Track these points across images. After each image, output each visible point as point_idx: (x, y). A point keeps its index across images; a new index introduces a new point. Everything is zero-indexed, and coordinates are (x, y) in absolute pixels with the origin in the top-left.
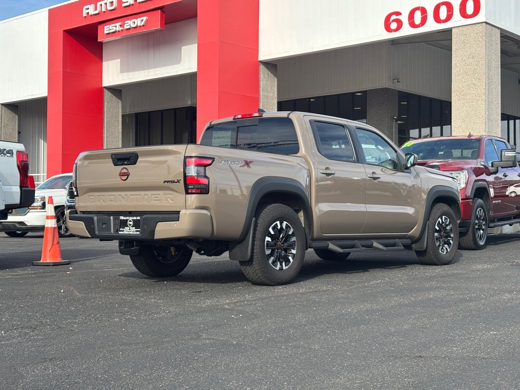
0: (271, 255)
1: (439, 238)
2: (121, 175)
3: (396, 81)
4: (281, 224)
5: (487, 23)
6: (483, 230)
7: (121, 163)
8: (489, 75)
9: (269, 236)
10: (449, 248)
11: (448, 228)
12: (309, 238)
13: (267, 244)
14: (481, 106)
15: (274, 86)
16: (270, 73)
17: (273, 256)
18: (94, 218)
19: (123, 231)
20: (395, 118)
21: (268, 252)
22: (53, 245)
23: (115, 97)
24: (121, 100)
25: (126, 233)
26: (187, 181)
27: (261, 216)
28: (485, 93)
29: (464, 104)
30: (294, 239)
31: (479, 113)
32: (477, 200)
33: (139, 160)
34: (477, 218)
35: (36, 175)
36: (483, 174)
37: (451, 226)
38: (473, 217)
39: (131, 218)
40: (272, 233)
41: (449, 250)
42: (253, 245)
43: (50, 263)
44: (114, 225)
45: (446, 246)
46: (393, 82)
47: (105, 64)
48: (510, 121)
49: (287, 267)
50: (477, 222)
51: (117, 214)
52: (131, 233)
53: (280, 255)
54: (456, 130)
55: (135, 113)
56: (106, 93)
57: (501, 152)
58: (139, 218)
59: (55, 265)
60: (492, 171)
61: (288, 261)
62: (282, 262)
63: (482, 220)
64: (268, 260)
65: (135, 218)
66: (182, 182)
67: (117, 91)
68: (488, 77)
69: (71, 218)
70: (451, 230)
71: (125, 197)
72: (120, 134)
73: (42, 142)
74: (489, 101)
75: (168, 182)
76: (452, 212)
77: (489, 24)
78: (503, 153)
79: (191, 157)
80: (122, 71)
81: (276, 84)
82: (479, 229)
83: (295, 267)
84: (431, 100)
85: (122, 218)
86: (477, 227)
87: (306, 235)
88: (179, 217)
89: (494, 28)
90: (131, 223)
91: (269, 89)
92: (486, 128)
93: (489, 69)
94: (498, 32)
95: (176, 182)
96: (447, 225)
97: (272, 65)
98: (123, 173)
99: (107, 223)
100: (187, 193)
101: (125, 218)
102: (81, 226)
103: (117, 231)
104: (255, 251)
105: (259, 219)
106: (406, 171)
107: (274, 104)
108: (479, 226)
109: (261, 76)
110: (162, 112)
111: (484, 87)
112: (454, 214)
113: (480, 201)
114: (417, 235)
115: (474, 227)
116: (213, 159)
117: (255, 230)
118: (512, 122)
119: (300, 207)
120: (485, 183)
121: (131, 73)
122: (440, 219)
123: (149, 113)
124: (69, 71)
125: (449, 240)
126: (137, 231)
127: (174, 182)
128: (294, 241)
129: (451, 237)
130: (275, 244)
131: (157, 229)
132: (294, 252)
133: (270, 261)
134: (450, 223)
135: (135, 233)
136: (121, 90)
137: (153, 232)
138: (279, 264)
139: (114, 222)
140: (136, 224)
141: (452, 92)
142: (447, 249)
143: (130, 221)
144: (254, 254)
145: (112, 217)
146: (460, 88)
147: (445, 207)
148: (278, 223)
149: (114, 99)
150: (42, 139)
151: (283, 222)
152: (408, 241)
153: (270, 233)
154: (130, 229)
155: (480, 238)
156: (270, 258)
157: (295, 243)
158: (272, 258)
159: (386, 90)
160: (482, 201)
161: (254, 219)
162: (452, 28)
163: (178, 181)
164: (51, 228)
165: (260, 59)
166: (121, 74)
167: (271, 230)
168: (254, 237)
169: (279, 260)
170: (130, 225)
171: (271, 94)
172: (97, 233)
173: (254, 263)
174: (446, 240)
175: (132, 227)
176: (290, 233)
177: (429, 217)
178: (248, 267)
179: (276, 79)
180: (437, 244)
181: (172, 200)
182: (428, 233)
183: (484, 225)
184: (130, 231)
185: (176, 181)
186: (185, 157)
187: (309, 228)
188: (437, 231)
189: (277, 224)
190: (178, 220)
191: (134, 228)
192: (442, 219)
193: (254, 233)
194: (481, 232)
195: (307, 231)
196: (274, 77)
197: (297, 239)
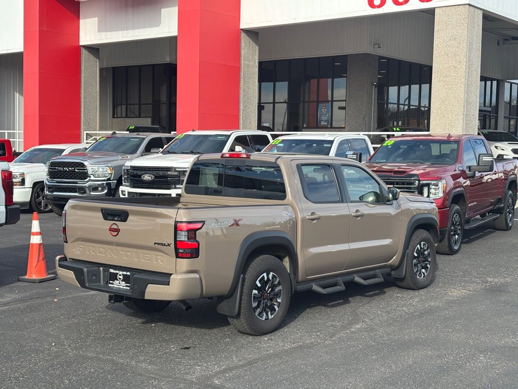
0: (258, 307)
1: (418, 264)
2: (111, 230)
3: (377, 46)
4: (268, 275)
5: (470, 5)
6: (458, 235)
7: (111, 219)
8: (469, 58)
9: (256, 289)
10: (426, 272)
11: (426, 253)
12: (294, 283)
13: (254, 297)
14: (461, 89)
15: (255, 55)
16: (251, 41)
17: (259, 308)
18: (84, 270)
19: (112, 284)
20: (375, 84)
21: (255, 305)
22: (38, 261)
23: (92, 56)
24: (99, 59)
25: (115, 286)
26: (177, 244)
27: (248, 271)
28: (465, 76)
29: (444, 86)
30: (280, 288)
31: (458, 96)
32: (454, 207)
33: (129, 218)
34: (453, 224)
35: (12, 131)
36: (460, 177)
37: (429, 250)
38: (449, 224)
39: (121, 273)
40: (259, 285)
41: (426, 274)
42: (241, 300)
43: (35, 280)
44: (104, 277)
45: (423, 270)
46: (374, 47)
47: (82, 22)
48: (487, 82)
49: (272, 316)
50: (453, 228)
51: (107, 266)
52: (121, 287)
53: (266, 304)
54: (435, 111)
55: (112, 67)
56: (84, 51)
57: (479, 156)
58: (129, 273)
59: (41, 281)
60: (468, 176)
61: (273, 310)
62: (268, 312)
63: (458, 226)
64: (255, 312)
65: (125, 273)
66: (173, 246)
67: (94, 50)
68: (469, 60)
69: (60, 266)
70: (429, 254)
71: (115, 251)
72: (98, 94)
73: (17, 95)
74: (468, 85)
75: (158, 244)
76: (430, 237)
77: (472, 6)
78: (481, 158)
79: (181, 222)
80: (100, 31)
81: (257, 52)
82: (454, 235)
83: (280, 315)
84: (411, 64)
85: (112, 271)
86: (452, 233)
87: (291, 281)
88: (169, 281)
89: (476, 10)
90: (121, 277)
91: (250, 58)
92: (464, 111)
93: (470, 50)
94: (481, 13)
95: (167, 246)
96: (425, 250)
97: (253, 33)
98: (113, 229)
99: (97, 274)
100: (177, 256)
101: (115, 272)
102: (71, 276)
103: (107, 283)
104: (242, 305)
105: (247, 273)
106: (388, 203)
107: (254, 73)
108: (454, 232)
109: (243, 44)
110: (140, 67)
111: (464, 70)
112: (432, 239)
113: (457, 207)
114: (397, 264)
115: (450, 233)
116: (204, 222)
117: (243, 285)
118: (489, 83)
119: (285, 254)
120: (462, 189)
121: (109, 33)
122: (418, 246)
123: (127, 68)
124: (45, 29)
125: (427, 264)
126: (127, 286)
127: (165, 245)
128: (280, 290)
129: (428, 261)
130: (262, 295)
131: (147, 290)
132: (279, 300)
133: (257, 313)
134: (428, 248)
135: (125, 288)
136: (99, 49)
137: (143, 293)
138: (265, 314)
139: (103, 273)
140: (126, 279)
141: (433, 72)
142: (424, 273)
143: (120, 275)
144: (242, 309)
145: (101, 268)
146: (440, 70)
147: (423, 233)
148: (265, 274)
149: (92, 58)
150: (17, 92)
151: (269, 274)
152: (387, 270)
153: (257, 286)
154: (119, 283)
155: (456, 243)
156: (257, 309)
157: (280, 292)
158: (259, 310)
159: (366, 55)
160: (458, 207)
161: (242, 276)
162: (435, 8)
163: (169, 245)
164: (37, 244)
165: (241, 27)
166: (99, 33)
167: (258, 283)
168: (242, 292)
169: (265, 310)
170: (120, 279)
171: (253, 63)
172: (87, 285)
173: (241, 316)
174: (423, 265)
175: (122, 281)
176: (276, 283)
177: (409, 245)
178: (235, 320)
179: (257, 47)
180: (415, 271)
181: (162, 262)
182: (407, 260)
183: (459, 229)
184: (119, 285)
185: (167, 244)
186: (176, 222)
187: (294, 274)
188: (415, 257)
189: (263, 276)
190: (169, 285)
191: (124, 282)
192: (420, 245)
193: (242, 288)
194: (457, 236)
195: (292, 277)
196: (255, 45)
197: (283, 288)
